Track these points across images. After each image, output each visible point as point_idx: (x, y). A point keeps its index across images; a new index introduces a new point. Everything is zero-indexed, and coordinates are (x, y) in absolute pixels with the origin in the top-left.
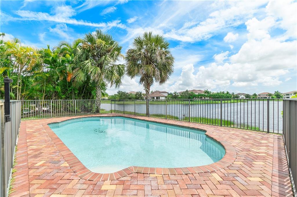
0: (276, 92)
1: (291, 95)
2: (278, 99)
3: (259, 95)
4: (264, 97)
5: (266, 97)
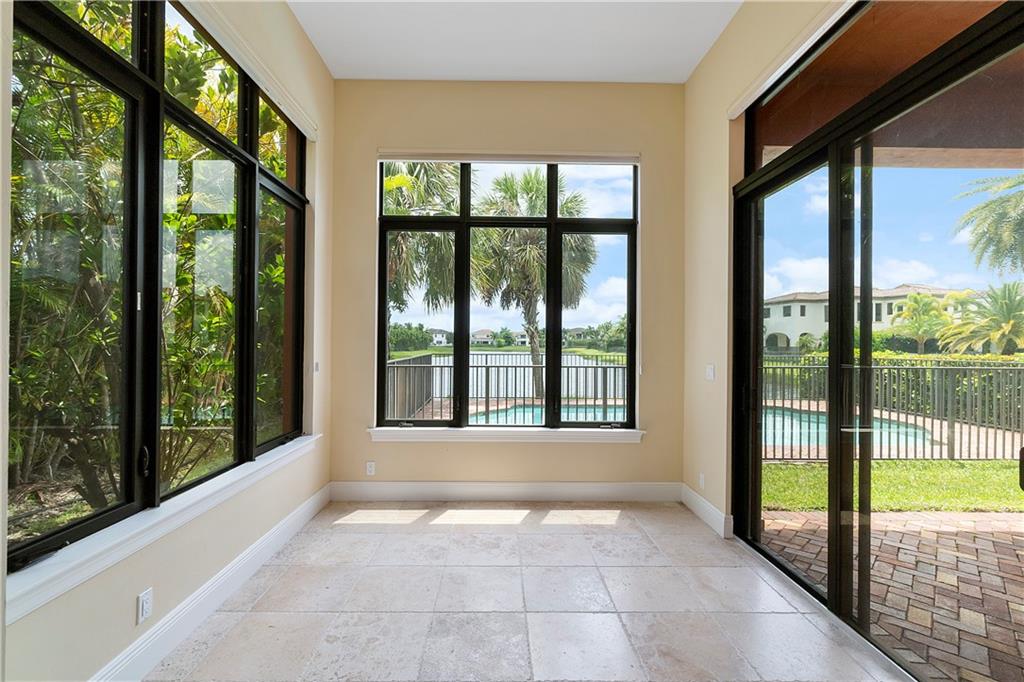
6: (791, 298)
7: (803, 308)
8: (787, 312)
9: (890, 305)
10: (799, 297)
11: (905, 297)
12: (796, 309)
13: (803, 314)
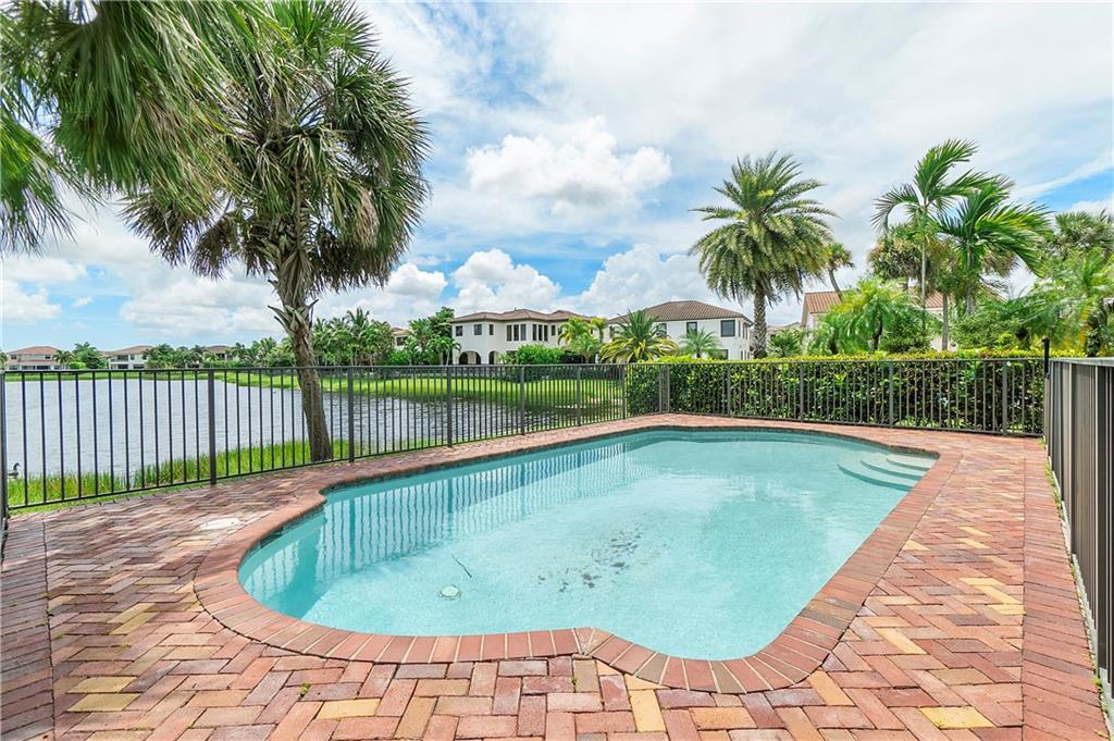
0: (79, 346)
1: (132, 358)
2: (94, 373)
3: (14, 357)
4: (36, 364)
5: (48, 364)
6: (482, 317)
7: (491, 327)
8: (478, 331)
9: (553, 327)
10: (488, 317)
11: (567, 320)
12: (485, 327)
13: (491, 333)
